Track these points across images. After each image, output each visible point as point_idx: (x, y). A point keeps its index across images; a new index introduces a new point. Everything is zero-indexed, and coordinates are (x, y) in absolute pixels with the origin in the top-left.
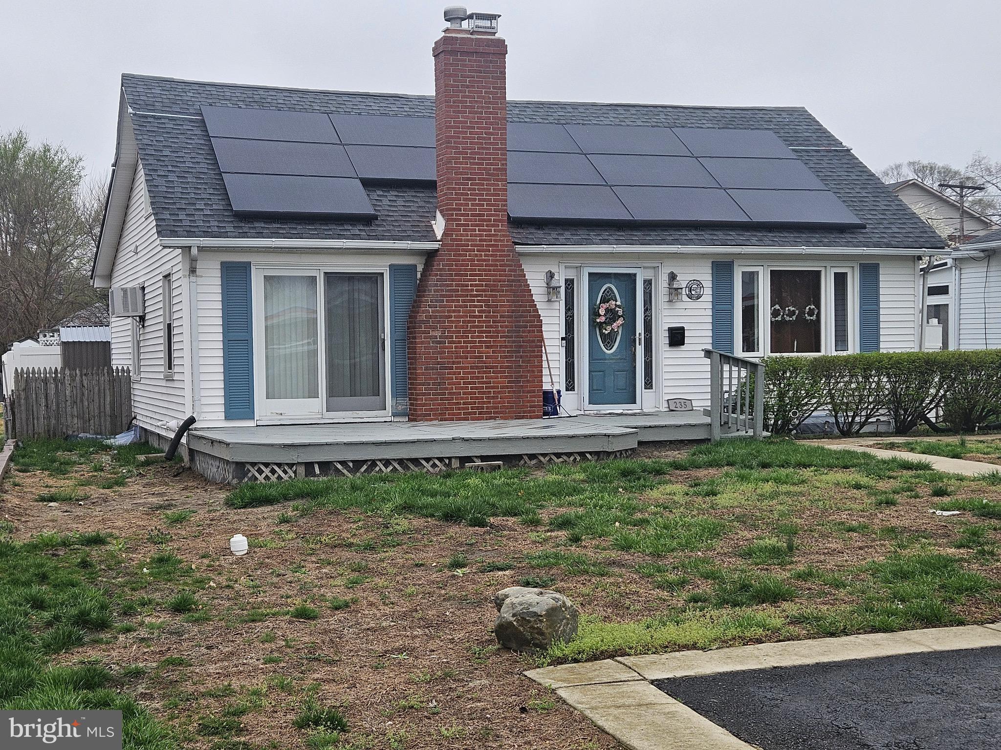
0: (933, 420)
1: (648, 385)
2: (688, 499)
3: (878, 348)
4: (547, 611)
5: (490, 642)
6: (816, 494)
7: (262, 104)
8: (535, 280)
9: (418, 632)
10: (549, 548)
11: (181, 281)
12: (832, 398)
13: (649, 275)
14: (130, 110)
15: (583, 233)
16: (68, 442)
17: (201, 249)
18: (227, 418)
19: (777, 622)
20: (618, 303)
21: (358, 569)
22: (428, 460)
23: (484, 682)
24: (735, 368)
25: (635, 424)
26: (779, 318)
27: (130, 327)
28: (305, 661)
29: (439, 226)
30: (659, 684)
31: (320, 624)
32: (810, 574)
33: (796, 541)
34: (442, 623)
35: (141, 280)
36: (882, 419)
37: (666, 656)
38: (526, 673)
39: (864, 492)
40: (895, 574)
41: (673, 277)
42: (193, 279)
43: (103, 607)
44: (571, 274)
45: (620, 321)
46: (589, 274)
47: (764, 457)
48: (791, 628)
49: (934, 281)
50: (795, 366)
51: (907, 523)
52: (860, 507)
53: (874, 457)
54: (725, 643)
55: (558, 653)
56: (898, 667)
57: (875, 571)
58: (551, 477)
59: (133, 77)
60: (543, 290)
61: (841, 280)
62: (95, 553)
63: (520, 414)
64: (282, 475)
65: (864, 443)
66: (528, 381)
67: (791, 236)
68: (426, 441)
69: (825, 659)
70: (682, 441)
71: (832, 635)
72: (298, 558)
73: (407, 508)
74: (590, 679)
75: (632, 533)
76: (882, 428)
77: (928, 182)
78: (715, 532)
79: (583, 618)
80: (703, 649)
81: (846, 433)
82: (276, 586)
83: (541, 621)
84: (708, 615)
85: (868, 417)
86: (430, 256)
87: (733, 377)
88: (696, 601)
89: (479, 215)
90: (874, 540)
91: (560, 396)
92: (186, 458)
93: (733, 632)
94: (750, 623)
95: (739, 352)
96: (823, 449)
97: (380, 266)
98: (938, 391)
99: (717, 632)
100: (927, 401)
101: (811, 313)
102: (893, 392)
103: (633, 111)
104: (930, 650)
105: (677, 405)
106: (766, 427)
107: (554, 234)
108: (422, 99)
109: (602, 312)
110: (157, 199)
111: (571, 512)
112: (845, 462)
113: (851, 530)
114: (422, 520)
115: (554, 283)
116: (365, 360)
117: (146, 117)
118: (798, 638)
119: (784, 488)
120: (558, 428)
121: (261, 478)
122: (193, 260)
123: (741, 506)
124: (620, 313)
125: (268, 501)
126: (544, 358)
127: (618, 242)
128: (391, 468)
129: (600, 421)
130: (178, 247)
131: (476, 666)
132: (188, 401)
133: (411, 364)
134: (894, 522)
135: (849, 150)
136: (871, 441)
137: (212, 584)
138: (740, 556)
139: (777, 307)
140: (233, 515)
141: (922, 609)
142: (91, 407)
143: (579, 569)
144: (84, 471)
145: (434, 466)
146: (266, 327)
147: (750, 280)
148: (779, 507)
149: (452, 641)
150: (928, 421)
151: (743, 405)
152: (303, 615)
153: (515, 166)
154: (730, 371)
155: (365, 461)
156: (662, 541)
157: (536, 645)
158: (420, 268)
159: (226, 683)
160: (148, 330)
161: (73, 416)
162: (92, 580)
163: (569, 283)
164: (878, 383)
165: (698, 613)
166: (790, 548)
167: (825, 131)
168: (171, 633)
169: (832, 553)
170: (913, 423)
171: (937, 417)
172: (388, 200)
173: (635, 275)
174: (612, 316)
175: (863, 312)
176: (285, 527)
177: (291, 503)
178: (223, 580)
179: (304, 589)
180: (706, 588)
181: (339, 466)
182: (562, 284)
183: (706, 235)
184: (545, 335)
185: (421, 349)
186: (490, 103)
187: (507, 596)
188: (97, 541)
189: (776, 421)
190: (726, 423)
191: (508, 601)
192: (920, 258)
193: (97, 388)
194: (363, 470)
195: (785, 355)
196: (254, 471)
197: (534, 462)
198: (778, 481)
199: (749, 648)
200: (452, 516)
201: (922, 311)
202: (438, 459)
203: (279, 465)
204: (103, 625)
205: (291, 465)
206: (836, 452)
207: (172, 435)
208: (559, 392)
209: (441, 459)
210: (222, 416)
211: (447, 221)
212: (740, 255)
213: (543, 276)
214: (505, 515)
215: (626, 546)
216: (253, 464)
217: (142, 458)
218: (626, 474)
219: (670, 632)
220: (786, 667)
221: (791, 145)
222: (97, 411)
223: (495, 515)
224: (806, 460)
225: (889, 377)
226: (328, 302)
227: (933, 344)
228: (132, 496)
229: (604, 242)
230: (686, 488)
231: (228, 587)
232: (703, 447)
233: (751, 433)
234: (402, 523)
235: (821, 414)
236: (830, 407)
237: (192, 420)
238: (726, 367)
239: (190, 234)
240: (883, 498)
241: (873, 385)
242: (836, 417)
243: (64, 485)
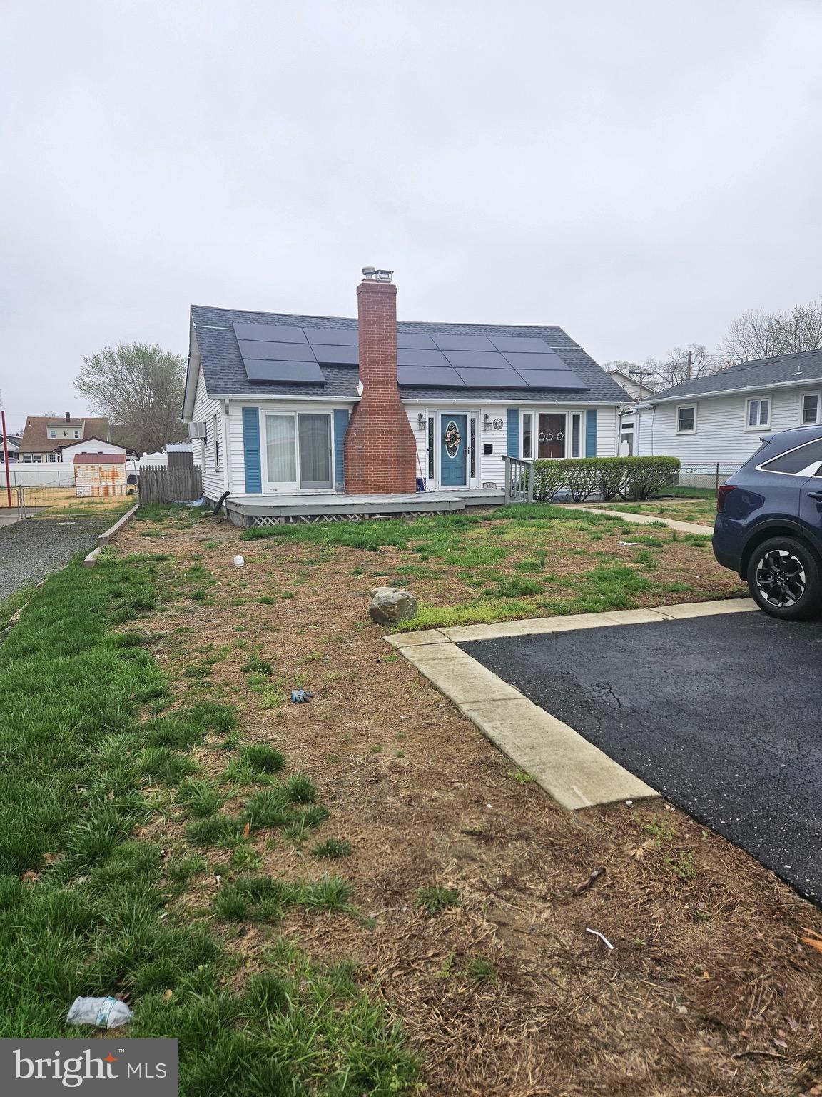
0: (624, 494)
1: (473, 475)
2: (489, 536)
3: (595, 456)
4: (398, 601)
5: (367, 618)
6: (558, 533)
7: (267, 322)
8: (412, 417)
9: (329, 612)
10: (410, 564)
11: (221, 418)
12: (570, 482)
13: (474, 416)
14: (194, 325)
15: (438, 393)
16: (168, 504)
17: (231, 400)
18: (247, 492)
19: (531, 607)
20: (457, 431)
21: (303, 575)
22: (351, 515)
23: (360, 643)
24: (518, 466)
25: (462, 496)
26: (543, 440)
27: (200, 444)
28: (259, 630)
29: (360, 388)
30: (460, 645)
31: (274, 607)
32: (552, 579)
33: (546, 560)
34: (344, 606)
35: (204, 419)
36: (597, 493)
37: (466, 627)
38: (384, 638)
39: (585, 532)
40: (600, 579)
41: (486, 417)
42: (227, 417)
43: (152, 597)
44: (432, 415)
45: (458, 441)
46: (442, 415)
47: (533, 514)
48: (539, 610)
49: (626, 420)
50: (551, 465)
51: (608, 550)
52: (582, 541)
53: (591, 513)
54: (501, 619)
55: (404, 626)
56: (599, 635)
57: (589, 577)
58: (417, 524)
59: (197, 307)
60: (417, 424)
61: (576, 419)
62: (159, 566)
63: (403, 490)
64: (272, 523)
65: (587, 506)
66: (408, 473)
67: (550, 395)
68: (350, 505)
69: (558, 630)
70: (489, 505)
71: (562, 615)
72: (271, 569)
73: (336, 541)
74: (420, 642)
75: (456, 555)
76: (596, 498)
77: (624, 371)
78: (501, 555)
79: (421, 604)
80: (488, 623)
81: (577, 501)
82: (256, 585)
83: (394, 608)
84: (493, 603)
85: (589, 492)
86: (356, 404)
87: (518, 471)
88: (487, 594)
89: (382, 382)
90: (589, 559)
91: (425, 481)
92: (226, 514)
93: (506, 613)
94: (515, 608)
95: (521, 458)
96: (564, 509)
97: (329, 410)
98: (626, 478)
99: (497, 613)
100: (621, 484)
101: (560, 436)
102: (603, 479)
103: (467, 327)
104: (618, 624)
105: (489, 486)
106: (534, 497)
107: (423, 393)
108: (353, 320)
109: (448, 436)
110: (207, 373)
111: (424, 543)
112: (576, 516)
113: (577, 553)
114: (343, 548)
115: (422, 420)
116: (322, 463)
117: (203, 328)
118: (543, 617)
119: (542, 530)
120: (423, 498)
121: (261, 524)
122: (227, 406)
123: (517, 540)
124: (458, 436)
125: (262, 537)
126: (417, 460)
127: (458, 397)
128: (331, 519)
129: (446, 494)
130: (219, 399)
131: (356, 633)
132: (226, 483)
133: (346, 463)
134: (601, 549)
135: (582, 349)
136: (590, 505)
137: (219, 583)
138: (514, 568)
139: (542, 433)
140: (241, 544)
141: (615, 599)
142: (181, 486)
143: (424, 575)
144: (173, 520)
145: (355, 518)
146: (267, 446)
147: (528, 420)
148: (538, 541)
149: (346, 618)
150: (621, 494)
151: (522, 487)
152: (266, 602)
153: (402, 357)
154: (516, 468)
155: (317, 516)
156: (472, 560)
157: (391, 621)
158: (350, 411)
159: (210, 643)
160: (208, 445)
161: (171, 491)
162: (154, 581)
163: (431, 420)
164: (595, 474)
165: (487, 602)
166: (542, 563)
167: (570, 339)
168: (188, 612)
169: (565, 566)
170: (613, 496)
171: (626, 492)
172: (333, 374)
173: (466, 416)
174: (454, 438)
175: (588, 436)
176: (268, 551)
177: (273, 538)
178: (226, 581)
179: (271, 586)
180: (494, 587)
181: (304, 518)
182: (427, 420)
183: (505, 394)
184: (418, 448)
185: (350, 455)
186: (387, 320)
187: (377, 592)
188: (162, 558)
189: (540, 495)
190: (513, 495)
191: (376, 596)
192: (618, 407)
193: (183, 477)
194: (316, 520)
195: (546, 459)
196: (257, 520)
197: (409, 516)
198: (538, 526)
199: (515, 623)
200: (359, 546)
201: (619, 436)
202: (357, 514)
203: (271, 517)
204: (150, 608)
205: (277, 517)
206: (571, 511)
207: (218, 501)
208: (425, 479)
209: (358, 515)
210: (244, 491)
211: (365, 385)
212: (522, 405)
213: (417, 416)
214: (389, 545)
215: (452, 563)
216: (257, 517)
217: (203, 513)
218: (456, 522)
219: (470, 613)
220: (534, 635)
221: (551, 346)
222: (184, 488)
223: (383, 545)
224: (555, 515)
225: (601, 471)
226: (301, 433)
227: (624, 453)
228: (192, 534)
229: (450, 397)
230: (488, 530)
231: (228, 585)
232: (501, 508)
233: (526, 500)
234: (332, 549)
235: (564, 491)
236: (569, 487)
237: (228, 493)
238: (514, 466)
239: (225, 392)
240: (595, 535)
241: (592, 475)
242: (572, 492)
243: (158, 527)
